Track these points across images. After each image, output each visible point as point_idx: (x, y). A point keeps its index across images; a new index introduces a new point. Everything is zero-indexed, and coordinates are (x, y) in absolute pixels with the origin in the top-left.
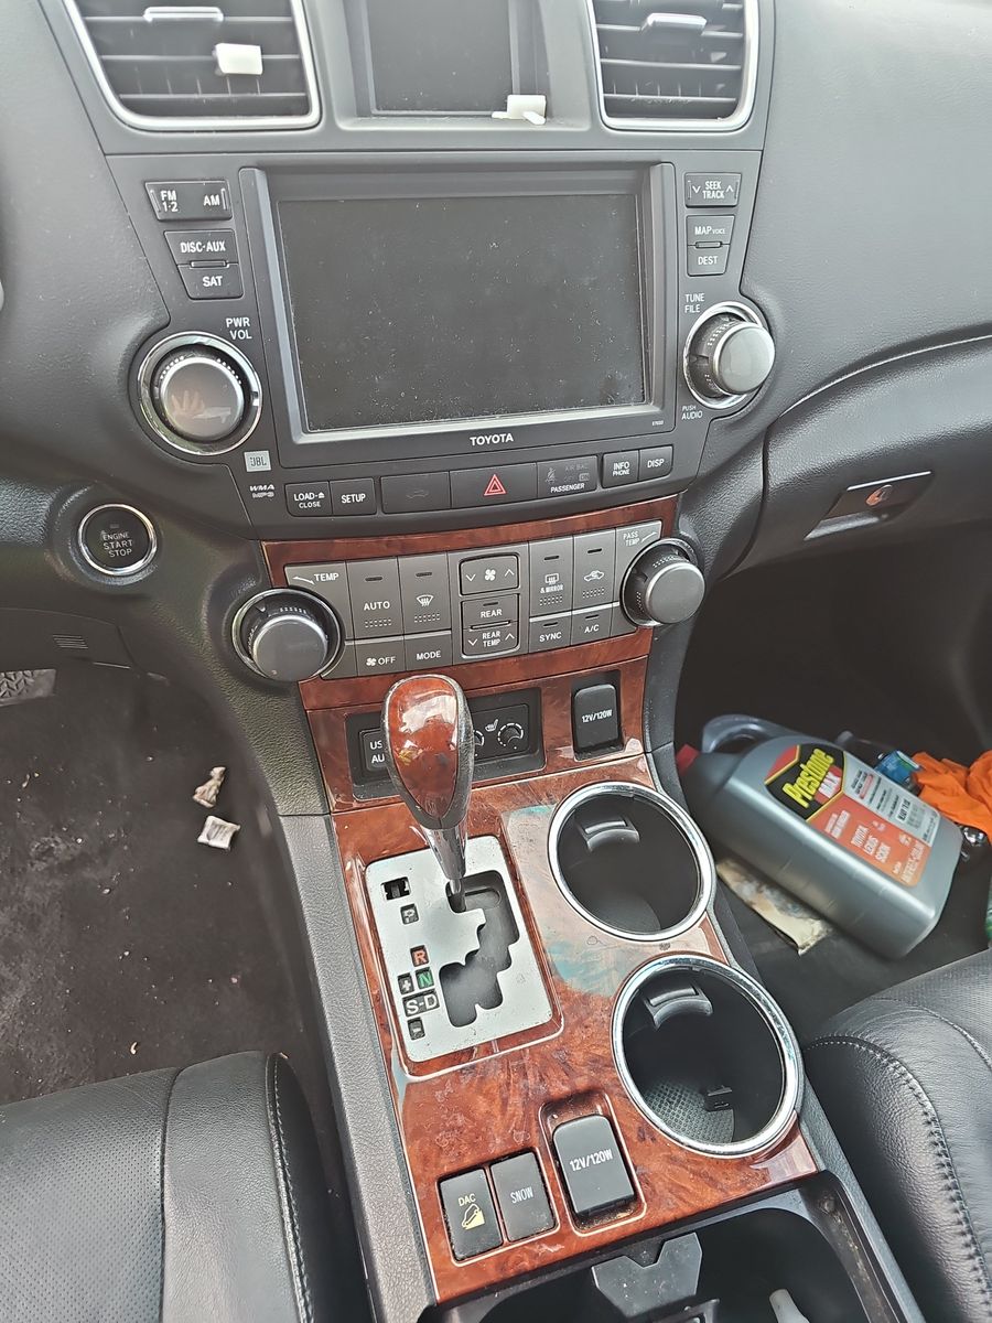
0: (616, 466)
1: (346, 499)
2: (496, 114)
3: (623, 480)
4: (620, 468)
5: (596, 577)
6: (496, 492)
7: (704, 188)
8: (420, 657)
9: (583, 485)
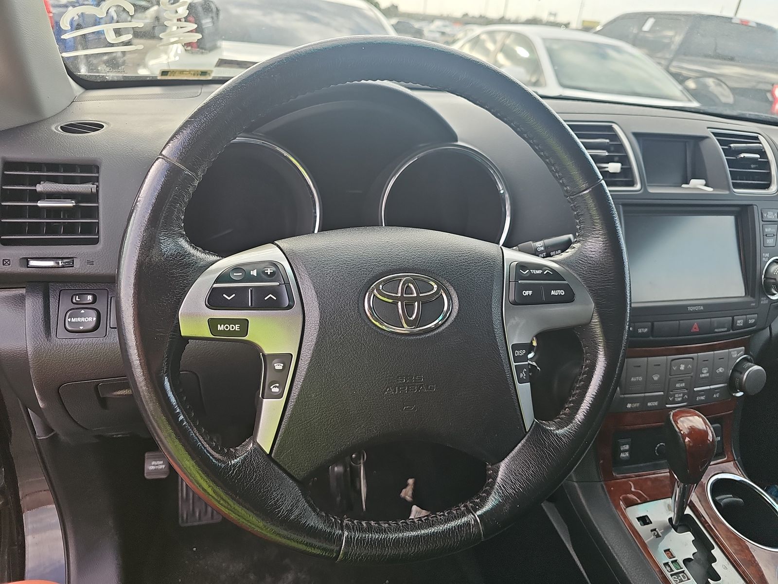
0: (738, 322)
1: (640, 331)
2: (684, 186)
3: (740, 328)
4: (740, 322)
5: (721, 371)
6: (695, 330)
7: (767, 214)
8: (649, 404)
9: (726, 329)
